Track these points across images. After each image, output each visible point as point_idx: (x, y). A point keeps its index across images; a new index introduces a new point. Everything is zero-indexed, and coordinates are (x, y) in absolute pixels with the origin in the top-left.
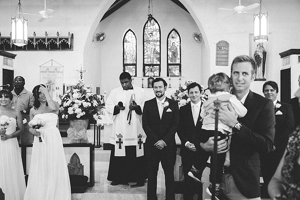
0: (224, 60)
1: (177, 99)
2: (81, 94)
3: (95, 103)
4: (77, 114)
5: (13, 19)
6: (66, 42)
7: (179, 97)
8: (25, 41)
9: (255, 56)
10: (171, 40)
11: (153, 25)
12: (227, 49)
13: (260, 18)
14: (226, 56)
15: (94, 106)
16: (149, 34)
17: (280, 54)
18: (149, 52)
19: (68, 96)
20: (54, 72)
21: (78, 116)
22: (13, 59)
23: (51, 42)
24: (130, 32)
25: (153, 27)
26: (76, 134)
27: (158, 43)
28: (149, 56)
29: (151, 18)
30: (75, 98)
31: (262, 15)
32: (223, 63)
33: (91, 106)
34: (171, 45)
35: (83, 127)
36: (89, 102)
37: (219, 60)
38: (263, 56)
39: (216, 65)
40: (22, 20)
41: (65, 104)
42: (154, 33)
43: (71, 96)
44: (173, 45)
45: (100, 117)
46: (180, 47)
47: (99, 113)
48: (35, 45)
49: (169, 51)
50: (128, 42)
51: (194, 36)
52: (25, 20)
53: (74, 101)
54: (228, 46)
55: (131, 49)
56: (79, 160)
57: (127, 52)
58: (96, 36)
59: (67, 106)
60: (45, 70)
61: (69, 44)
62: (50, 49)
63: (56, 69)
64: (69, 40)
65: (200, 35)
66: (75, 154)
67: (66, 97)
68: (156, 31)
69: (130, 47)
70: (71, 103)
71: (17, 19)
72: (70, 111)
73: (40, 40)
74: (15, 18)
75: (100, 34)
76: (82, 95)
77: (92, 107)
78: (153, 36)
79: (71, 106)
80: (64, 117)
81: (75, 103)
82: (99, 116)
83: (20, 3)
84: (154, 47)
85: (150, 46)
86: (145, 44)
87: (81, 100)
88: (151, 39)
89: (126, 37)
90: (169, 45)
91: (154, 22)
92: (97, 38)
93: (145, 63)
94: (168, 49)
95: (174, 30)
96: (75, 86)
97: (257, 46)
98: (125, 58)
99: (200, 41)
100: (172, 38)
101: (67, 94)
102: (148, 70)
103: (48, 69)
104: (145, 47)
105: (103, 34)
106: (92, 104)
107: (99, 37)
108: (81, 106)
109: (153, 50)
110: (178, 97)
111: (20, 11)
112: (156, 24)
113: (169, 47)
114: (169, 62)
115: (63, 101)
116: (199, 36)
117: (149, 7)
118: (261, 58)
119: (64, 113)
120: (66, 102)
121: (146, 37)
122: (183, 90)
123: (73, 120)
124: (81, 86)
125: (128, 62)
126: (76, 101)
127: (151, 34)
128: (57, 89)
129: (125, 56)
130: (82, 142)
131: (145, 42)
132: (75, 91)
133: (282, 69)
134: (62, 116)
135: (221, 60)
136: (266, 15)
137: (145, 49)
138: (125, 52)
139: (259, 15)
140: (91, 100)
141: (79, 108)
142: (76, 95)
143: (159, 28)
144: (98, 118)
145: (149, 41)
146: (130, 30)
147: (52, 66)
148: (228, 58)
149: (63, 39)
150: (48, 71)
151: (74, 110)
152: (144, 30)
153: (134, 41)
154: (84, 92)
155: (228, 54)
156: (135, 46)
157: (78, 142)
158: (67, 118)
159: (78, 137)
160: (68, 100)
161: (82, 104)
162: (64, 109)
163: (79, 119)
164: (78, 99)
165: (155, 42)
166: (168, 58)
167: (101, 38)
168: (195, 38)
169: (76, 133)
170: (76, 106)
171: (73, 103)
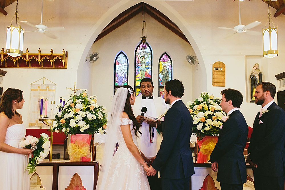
0: (220, 81)
1: (193, 112)
2: (85, 105)
3: (100, 116)
4: (80, 127)
5: (9, 27)
6: (60, 59)
7: (195, 110)
8: (20, 51)
9: (251, 78)
10: (162, 64)
11: (145, 49)
12: (224, 70)
13: (270, 32)
14: (222, 77)
15: (100, 119)
16: (140, 57)
17: (276, 76)
18: (140, 74)
19: (70, 107)
20: (46, 90)
21: (82, 130)
22: (3, 76)
23: (44, 59)
24: (121, 54)
25: (144, 50)
26: (78, 151)
27: (150, 66)
28: (140, 79)
29: (144, 40)
30: (79, 108)
31: (271, 29)
32: (220, 84)
33: (96, 118)
34: (163, 68)
35: (86, 143)
36: (94, 114)
37: (215, 80)
38: (259, 77)
39: (213, 86)
40: (19, 29)
41: (66, 116)
42: (146, 56)
43: (74, 107)
44: (164, 68)
45: (105, 132)
46: (172, 70)
47: (104, 127)
48: (27, 62)
49: (160, 74)
50: (119, 64)
51: (187, 58)
52: (21, 29)
53: (77, 113)
54: (225, 67)
55: (123, 71)
56: (81, 181)
57: (118, 74)
58: (89, 56)
59: (69, 118)
60: (36, 88)
61: (63, 61)
62: (42, 66)
63: (48, 87)
64: (64, 57)
65: (194, 57)
66: (76, 175)
67: (67, 108)
68: (147, 54)
69: (122, 70)
70: (74, 115)
71: (13, 28)
72: (72, 124)
73: (33, 56)
74: (11, 27)
75: (93, 54)
76: (86, 107)
77: (97, 120)
78: (145, 59)
79: (73, 118)
80: (65, 130)
81: (78, 115)
82: (104, 130)
83: (17, 12)
84: (145, 70)
85: (142, 69)
86: (136, 66)
87: (85, 112)
88: (142, 62)
89: (118, 59)
90: (160, 68)
91: (146, 45)
92: (90, 58)
93: (136, 85)
94: (160, 72)
95: (165, 53)
96: (78, 96)
97: (253, 67)
98: (116, 80)
99: (193, 63)
100: (164, 61)
101: (68, 105)
102: (139, 92)
103: (39, 87)
104: (136, 70)
105: (96, 55)
106: (97, 117)
107: (93, 57)
108: (85, 119)
109: (144, 72)
110: (193, 110)
111: (17, 20)
112: (148, 48)
113: (161, 70)
114: (161, 85)
115: (64, 112)
116: (193, 59)
117: (143, 30)
118: (258, 79)
119: (65, 126)
120: (67, 113)
121: (138, 60)
122: (198, 103)
123: (75, 134)
124: (85, 96)
125: (119, 85)
126: (80, 112)
127: (142, 58)
128: (53, 103)
129: (116, 78)
130: (84, 160)
131: (136, 65)
132: (78, 101)
133: (279, 91)
134: (63, 129)
135: (218, 81)
136: (276, 30)
137: (136, 72)
138: (116, 74)
139: (268, 30)
140: (96, 112)
141: (82, 120)
142: (80, 105)
143: (150, 52)
144: (104, 133)
145: (141, 64)
146: (122, 53)
147: (44, 84)
148: (224, 79)
149: (57, 56)
150: (39, 88)
151: (77, 123)
152: (136, 53)
153: (126, 63)
154: (88, 103)
155: (224, 75)
156: (127, 69)
157: (79, 160)
158: (68, 132)
159: (80, 154)
160: (70, 112)
161: (86, 116)
162: (65, 121)
163: (82, 133)
164: (81, 110)
165: (147, 65)
166: (160, 81)
167: (95, 58)
168: (189, 60)
169: (78, 149)
170: (79, 118)
171: (76, 115)
